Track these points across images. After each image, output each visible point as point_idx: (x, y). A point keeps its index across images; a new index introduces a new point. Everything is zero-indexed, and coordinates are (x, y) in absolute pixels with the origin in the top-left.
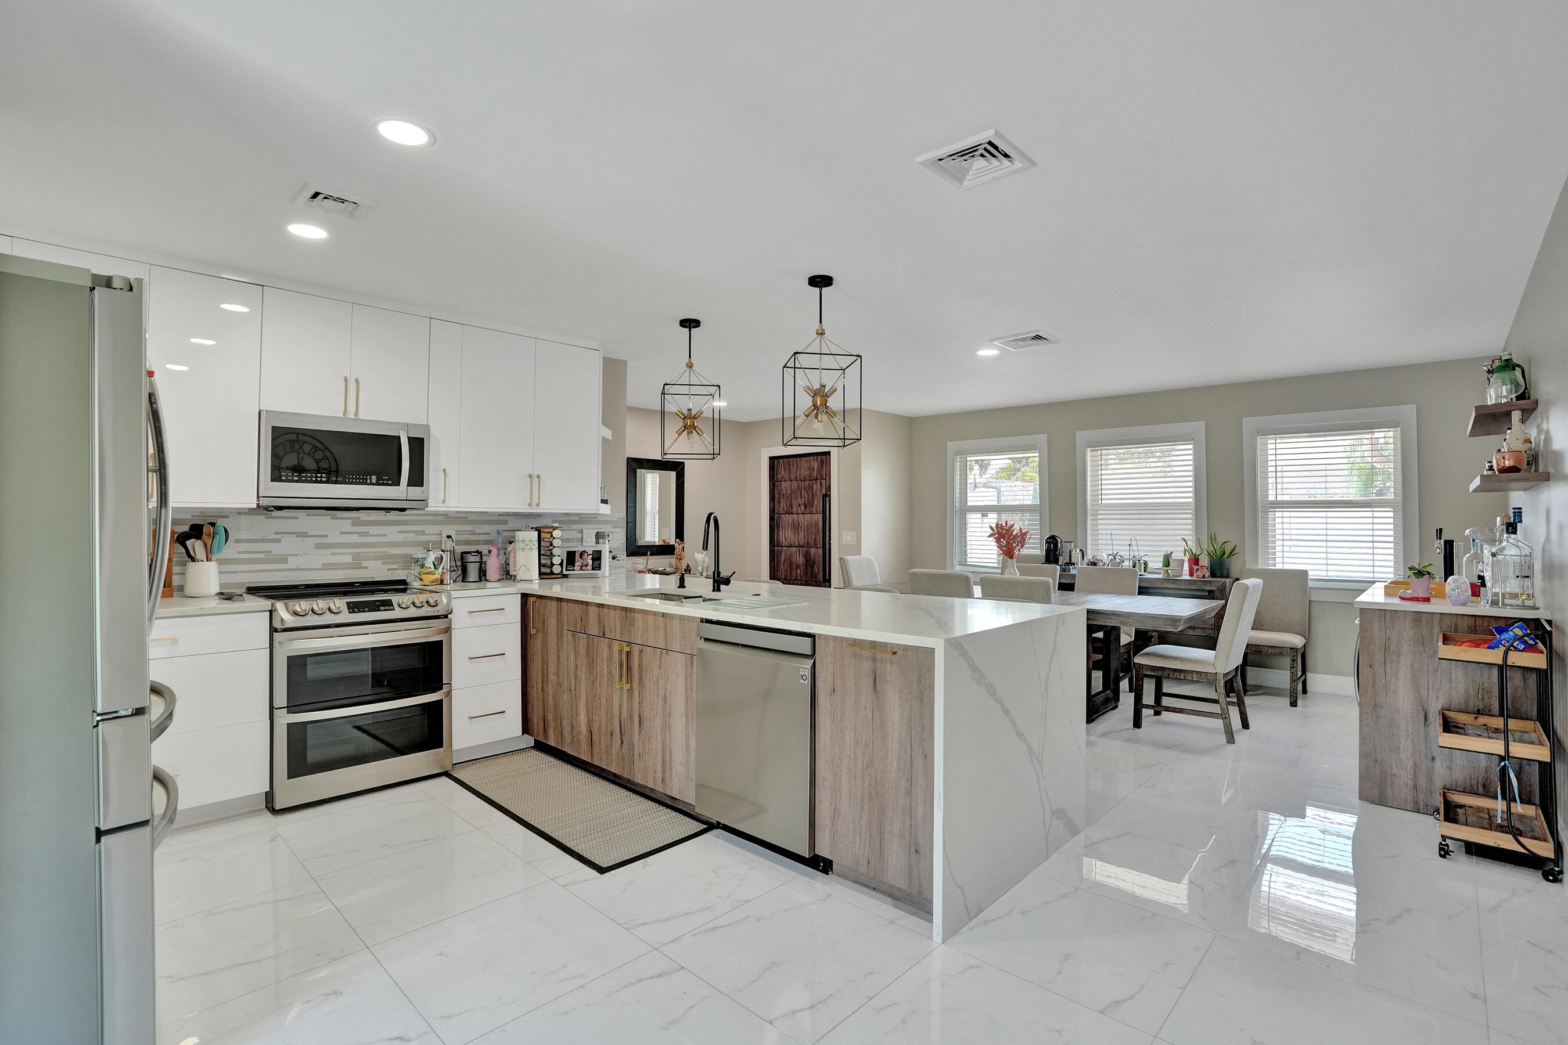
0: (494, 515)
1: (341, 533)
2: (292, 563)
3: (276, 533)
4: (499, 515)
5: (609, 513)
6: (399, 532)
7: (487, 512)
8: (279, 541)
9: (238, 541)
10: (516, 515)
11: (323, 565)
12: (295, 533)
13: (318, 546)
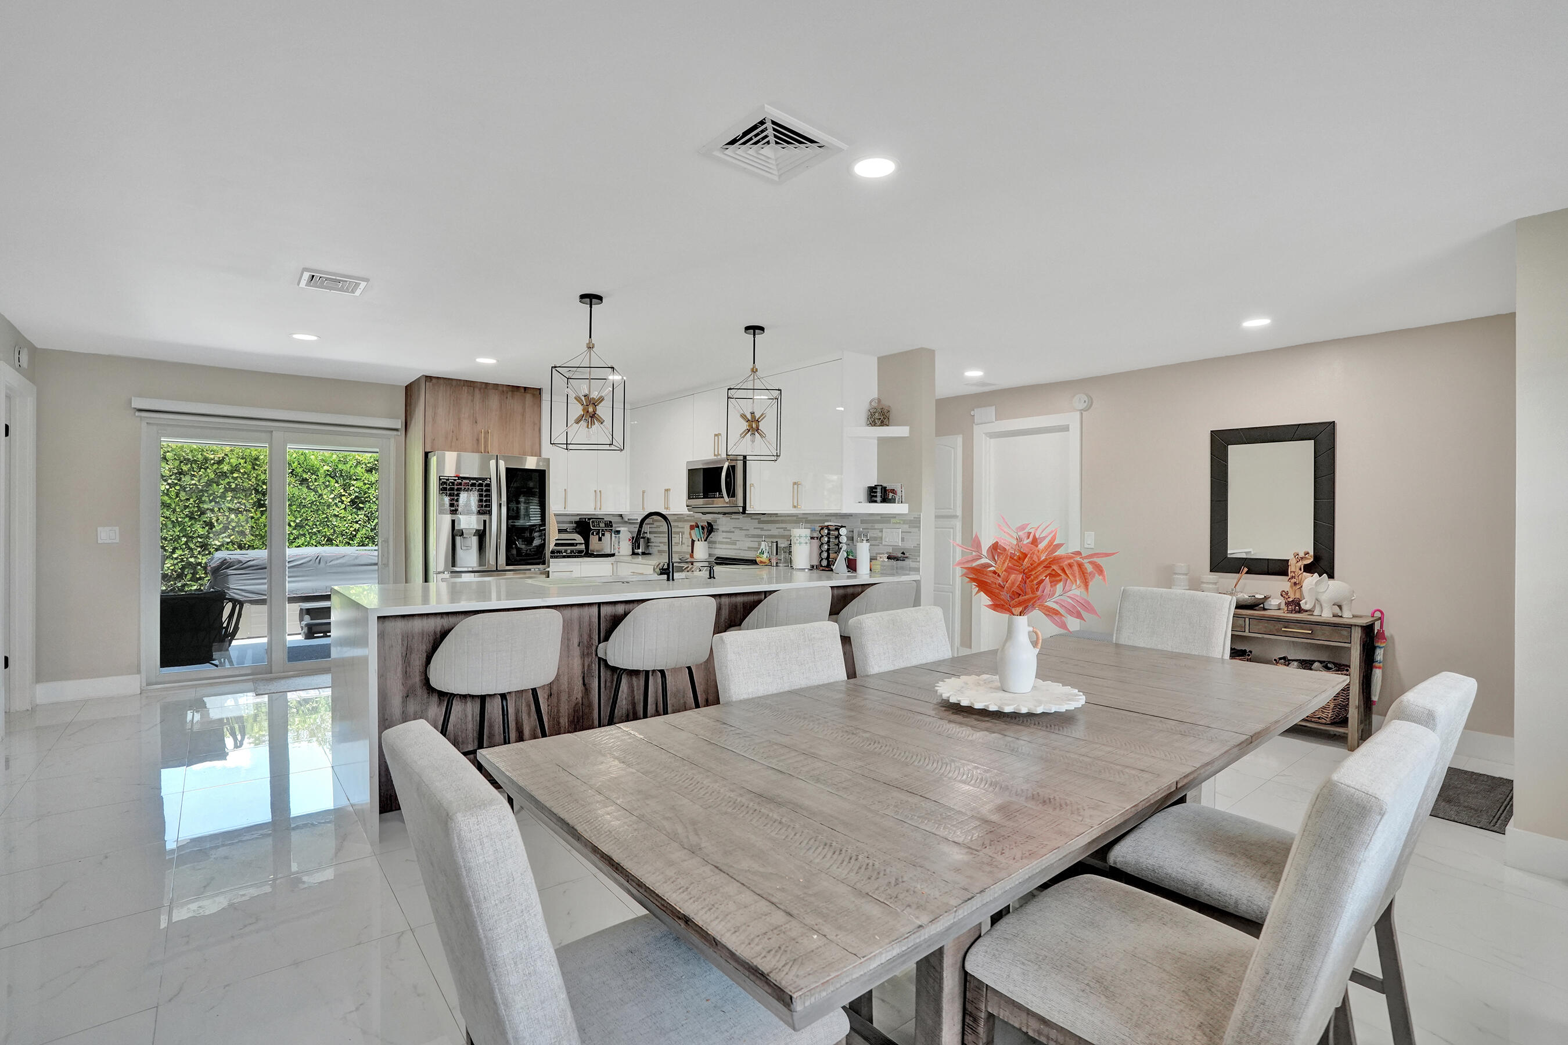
0: (823, 516)
1: (754, 528)
2: (739, 545)
3: (734, 528)
4: (826, 516)
5: (907, 512)
6: (777, 528)
7: (819, 514)
8: (733, 532)
9: (723, 532)
10: (836, 516)
11: (748, 548)
12: (738, 528)
13: (747, 536)
